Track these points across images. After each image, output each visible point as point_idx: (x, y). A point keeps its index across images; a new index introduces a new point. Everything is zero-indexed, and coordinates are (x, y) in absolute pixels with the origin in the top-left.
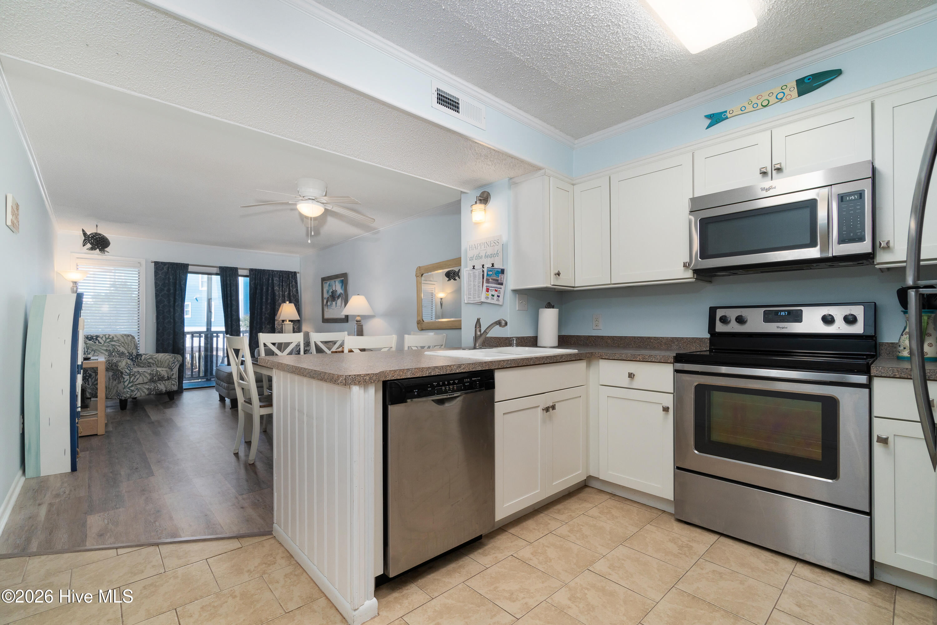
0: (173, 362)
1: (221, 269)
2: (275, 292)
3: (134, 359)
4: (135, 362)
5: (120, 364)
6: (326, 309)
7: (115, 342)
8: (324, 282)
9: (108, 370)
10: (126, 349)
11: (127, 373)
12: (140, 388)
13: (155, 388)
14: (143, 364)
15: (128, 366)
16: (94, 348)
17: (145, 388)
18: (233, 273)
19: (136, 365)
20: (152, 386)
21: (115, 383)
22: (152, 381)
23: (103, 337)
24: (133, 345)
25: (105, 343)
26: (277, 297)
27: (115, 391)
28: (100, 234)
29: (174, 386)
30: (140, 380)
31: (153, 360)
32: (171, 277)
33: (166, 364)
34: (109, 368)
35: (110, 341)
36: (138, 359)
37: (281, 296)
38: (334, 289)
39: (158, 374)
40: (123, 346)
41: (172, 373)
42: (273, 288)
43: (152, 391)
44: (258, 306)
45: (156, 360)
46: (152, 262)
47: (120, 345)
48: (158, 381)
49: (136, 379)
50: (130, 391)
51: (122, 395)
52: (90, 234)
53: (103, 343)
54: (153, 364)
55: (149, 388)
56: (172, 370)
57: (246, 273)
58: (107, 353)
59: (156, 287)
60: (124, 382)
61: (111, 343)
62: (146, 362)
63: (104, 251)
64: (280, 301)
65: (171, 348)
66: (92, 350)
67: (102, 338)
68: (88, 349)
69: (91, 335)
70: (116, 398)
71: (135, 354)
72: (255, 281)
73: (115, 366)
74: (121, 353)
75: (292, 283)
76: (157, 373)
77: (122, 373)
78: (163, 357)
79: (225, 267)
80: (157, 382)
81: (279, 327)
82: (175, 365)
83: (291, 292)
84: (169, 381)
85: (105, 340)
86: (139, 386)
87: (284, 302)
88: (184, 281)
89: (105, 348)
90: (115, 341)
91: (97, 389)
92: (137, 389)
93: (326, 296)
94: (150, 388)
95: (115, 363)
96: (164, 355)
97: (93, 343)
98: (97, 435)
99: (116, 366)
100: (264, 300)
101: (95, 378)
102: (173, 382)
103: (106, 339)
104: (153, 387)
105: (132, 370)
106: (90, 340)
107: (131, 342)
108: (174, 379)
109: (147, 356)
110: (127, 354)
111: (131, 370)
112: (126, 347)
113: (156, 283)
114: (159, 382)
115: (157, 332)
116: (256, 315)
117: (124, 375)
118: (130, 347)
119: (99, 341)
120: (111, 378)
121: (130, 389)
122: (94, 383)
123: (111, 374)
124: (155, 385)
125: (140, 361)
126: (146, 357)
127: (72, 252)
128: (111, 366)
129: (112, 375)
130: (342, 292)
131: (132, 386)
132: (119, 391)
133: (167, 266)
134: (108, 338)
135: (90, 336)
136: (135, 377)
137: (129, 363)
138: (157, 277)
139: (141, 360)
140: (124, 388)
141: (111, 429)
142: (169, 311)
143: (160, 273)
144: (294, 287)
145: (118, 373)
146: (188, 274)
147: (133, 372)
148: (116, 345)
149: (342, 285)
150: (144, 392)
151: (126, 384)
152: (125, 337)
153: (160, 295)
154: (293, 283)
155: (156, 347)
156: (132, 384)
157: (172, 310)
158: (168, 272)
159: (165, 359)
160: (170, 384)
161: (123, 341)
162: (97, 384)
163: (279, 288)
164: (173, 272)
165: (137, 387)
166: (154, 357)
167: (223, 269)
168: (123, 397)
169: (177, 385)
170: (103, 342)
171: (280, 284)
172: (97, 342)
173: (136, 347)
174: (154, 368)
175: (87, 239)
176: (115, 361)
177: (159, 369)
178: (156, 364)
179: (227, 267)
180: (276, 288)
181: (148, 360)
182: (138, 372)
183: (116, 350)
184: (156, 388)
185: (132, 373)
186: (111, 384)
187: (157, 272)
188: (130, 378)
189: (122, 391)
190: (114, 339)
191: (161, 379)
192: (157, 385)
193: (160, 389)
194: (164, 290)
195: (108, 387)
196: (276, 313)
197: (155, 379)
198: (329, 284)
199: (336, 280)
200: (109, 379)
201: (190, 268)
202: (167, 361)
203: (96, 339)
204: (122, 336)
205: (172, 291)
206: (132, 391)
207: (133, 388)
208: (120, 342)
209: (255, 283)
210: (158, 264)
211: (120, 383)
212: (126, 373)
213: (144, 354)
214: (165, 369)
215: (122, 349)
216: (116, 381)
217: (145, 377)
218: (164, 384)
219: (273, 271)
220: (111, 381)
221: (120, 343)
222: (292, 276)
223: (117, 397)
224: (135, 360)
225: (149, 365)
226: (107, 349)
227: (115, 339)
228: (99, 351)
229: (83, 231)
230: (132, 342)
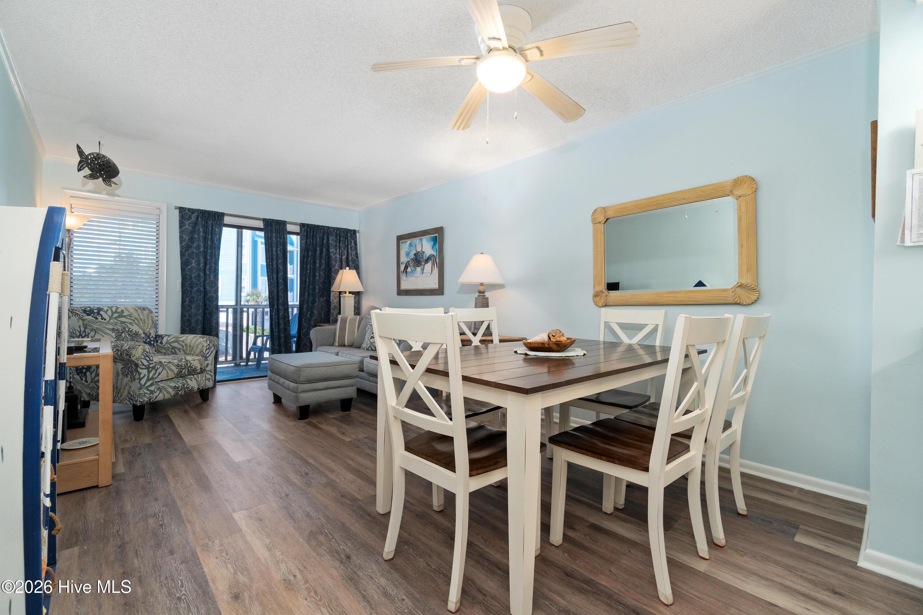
0: (208, 348)
1: (265, 223)
2: (331, 255)
3: (152, 342)
4: (154, 346)
5: (134, 352)
6: (403, 277)
7: (126, 318)
8: (401, 241)
9: (115, 360)
10: (140, 328)
11: (145, 366)
12: (163, 387)
13: (184, 385)
14: (165, 349)
15: (146, 355)
16: (95, 326)
17: (170, 387)
18: (280, 228)
19: (155, 351)
20: (180, 383)
21: (126, 380)
22: (180, 375)
23: (107, 310)
24: (151, 322)
25: (110, 319)
26: (333, 262)
27: (126, 392)
28: (104, 156)
29: (209, 381)
30: (164, 375)
31: (179, 344)
32: (201, 230)
33: (198, 350)
34: (117, 357)
35: (119, 317)
36: (157, 342)
37: (338, 261)
38: (419, 250)
39: (189, 365)
40: (136, 324)
41: (207, 362)
42: (328, 250)
43: (180, 391)
44: (310, 272)
45: (183, 344)
46: (176, 208)
47: (132, 322)
48: (189, 375)
49: (157, 374)
50: (148, 392)
51: (136, 398)
52: (90, 154)
53: (108, 320)
54: (179, 349)
55: (175, 386)
56: (206, 360)
57: (297, 229)
58: (113, 335)
59: (181, 243)
60: (140, 379)
61: (119, 319)
62: (169, 346)
63: (110, 181)
64: (337, 267)
65: (200, 327)
66: (92, 330)
67: (106, 312)
68: (85, 328)
69: (90, 307)
70: (128, 403)
71: (153, 335)
72: (307, 240)
73: (127, 355)
74: (134, 334)
75: (351, 244)
76: (187, 364)
77: (137, 365)
78: (194, 341)
79: (271, 219)
80: (187, 377)
81: (335, 301)
82: (210, 352)
83: (350, 256)
84: (202, 375)
85: (111, 315)
86: (161, 384)
87: (341, 268)
88: (218, 236)
89: (111, 327)
90: (125, 316)
91: (98, 387)
92: (159, 388)
93: (404, 259)
94: (177, 386)
95: (126, 350)
96: (195, 337)
97: (93, 318)
98: (97, 487)
99: (129, 355)
100: (318, 265)
101: (97, 372)
102: (208, 376)
103: (113, 313)
104: (180, 385)
105: (152, 361)
106: (88, 315)
107: (147, 317)
108: (209, 371)
109: (171, 338)
110: (143, 335)
111: (150, 360)
112: (142, 325)
113: (181, 237)
114: (189, 377)
115: (182, 305)
116: (307, 284)
117: (140, 368)
118: (146, 324)
119: (102, 316)
120: (120, 372)
121: (148, 390)
122: (95, 380)
123: (120, 366)
124: (184, 381)
125: (160, 345)
126: (169, 339)
127: (64, 188)
128: (121, 354)
129: (122, 368)
130: (434, 253)
131: (151, 385)
132: (132, 393)
133: (196, 214)
134: (116, 312)
135: (88, 309)
136: (156, 371)
137: (148, 350)
138: (182, 229)
139: (162, 344)
140: (140, 388)
141: (123, 470)
142: (199, 276)
143: (187, 223)
144: (353, 249)
145: (131, 365)
146: (224, 228)
147: (152, 363)
148: (127, 322)
149: (435, 244)
150: (168, 392)
151: (143, 382)
152: (139, 311)
153: (187, 254)
154: (353, 244)
155: (181, 325)
156: (151, 382)
157: (202, 274)
158: (197, 223)
159: (197, 343)
160: (204, 378)
161: (136, 317)
162: (98, 381)
163: (336, 250)
164: (204, 223)
165: (159, 385)
166: (181, 339)
167: (268, 222)
168: (138, 402)
169: (212, 380)
170: (107, 318)
171: (336, 244)
172: (99, 318)
173: (155, 325)
174: (181, 355)
175: (84, 161)
176: (126, 347)
177: (189, 358)
178: (184, 351)
179: (273, 220)
180: (332, 250)
181: (172, 344)
182: (161, 362)
183: (127, 329)
184: (186, 386)
185: (151, 366)
186: (119, 381)
187: (183, 222)
188: (149, 372)
189: (137, 393)
190: (124, 314)
191: (192, 372)
192: (186, 381)
193: (191, 387)
194: (191, 247)
195: (115, 385)
196: (332, 282)
197: (185, 372)
198: (410, 244)
199: (422, 237)
200: (118, 374)
201: (227, 220)
202: (200, 346)
203: (98, 313)
204: (135, 309)
205: (202, 249)
206: (152, 392)
207: (152, 388)
208: (132, 318)
209: (306, 243)
210: (185, 211)
211: (134, 380)
212: (143, 365)
213: (166, 336)
214: (197, 358)
215: (135, 328)
216: (127, 377)
217: (171, 370)
218: (195, 379)
219: (329, 228)
220: (121, 376)
221: (132, 320)
222: (351, 235)
223: (130, 401)
224: (154, 343)
225: (173, 350)
226: (114, 328)
227: (126, 313)
228: (102, 331)
229: (78, 147)
230: (150, 317)
